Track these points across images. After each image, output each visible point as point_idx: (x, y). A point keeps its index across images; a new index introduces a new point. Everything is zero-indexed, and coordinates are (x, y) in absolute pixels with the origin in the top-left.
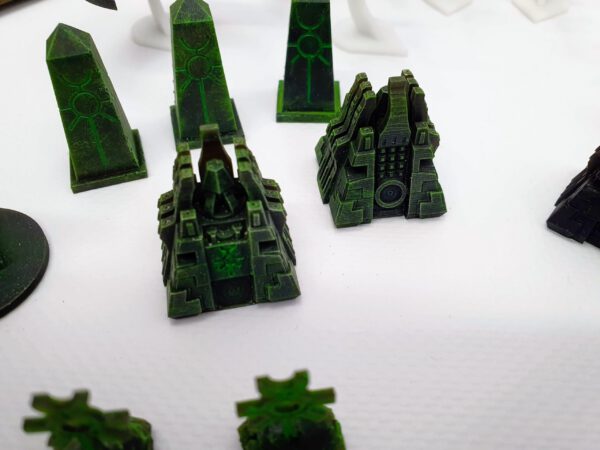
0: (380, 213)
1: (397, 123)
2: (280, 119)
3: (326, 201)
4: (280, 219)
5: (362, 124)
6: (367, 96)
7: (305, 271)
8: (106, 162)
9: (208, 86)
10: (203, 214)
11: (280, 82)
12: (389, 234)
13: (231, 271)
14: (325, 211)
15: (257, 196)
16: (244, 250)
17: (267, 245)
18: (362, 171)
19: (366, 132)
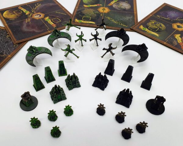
0: (74, 88)
1: (74, 79)
2: (59, 76)
3: (67, 87)
4: (63, 92)
5: (70, 80)
6: (70, 77)
7: (67, 96)
8: (40, 87)
9: (51, 75)
10: (57, 93)
11: (58, 70)
12: (75, 90)
13: (59, 98)
14: (67, 88)
15: (61, 90)
16: (61, 96)
17: (63, 95)
18: (71, 84)
19: (71, 81)
